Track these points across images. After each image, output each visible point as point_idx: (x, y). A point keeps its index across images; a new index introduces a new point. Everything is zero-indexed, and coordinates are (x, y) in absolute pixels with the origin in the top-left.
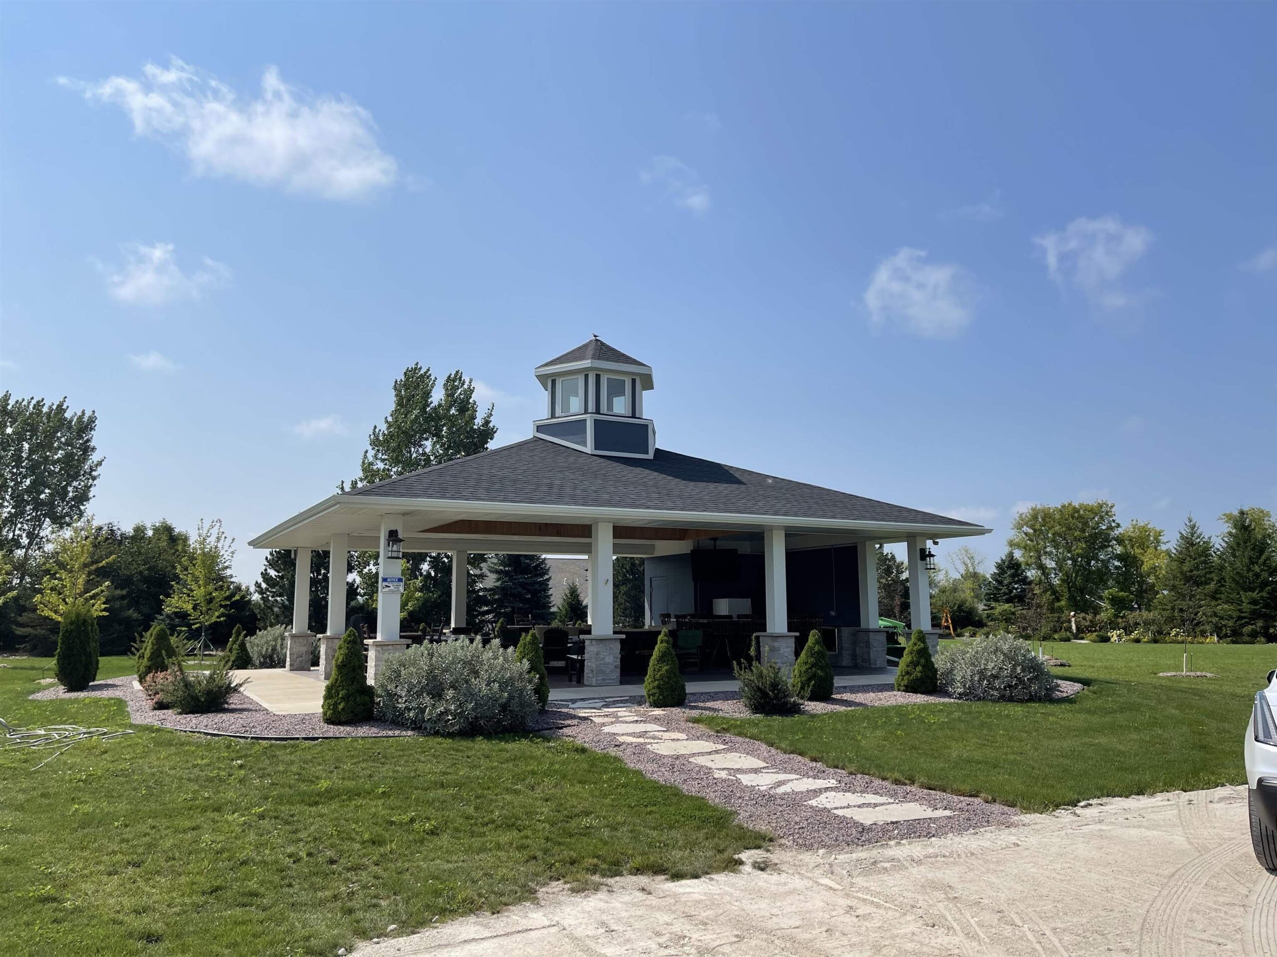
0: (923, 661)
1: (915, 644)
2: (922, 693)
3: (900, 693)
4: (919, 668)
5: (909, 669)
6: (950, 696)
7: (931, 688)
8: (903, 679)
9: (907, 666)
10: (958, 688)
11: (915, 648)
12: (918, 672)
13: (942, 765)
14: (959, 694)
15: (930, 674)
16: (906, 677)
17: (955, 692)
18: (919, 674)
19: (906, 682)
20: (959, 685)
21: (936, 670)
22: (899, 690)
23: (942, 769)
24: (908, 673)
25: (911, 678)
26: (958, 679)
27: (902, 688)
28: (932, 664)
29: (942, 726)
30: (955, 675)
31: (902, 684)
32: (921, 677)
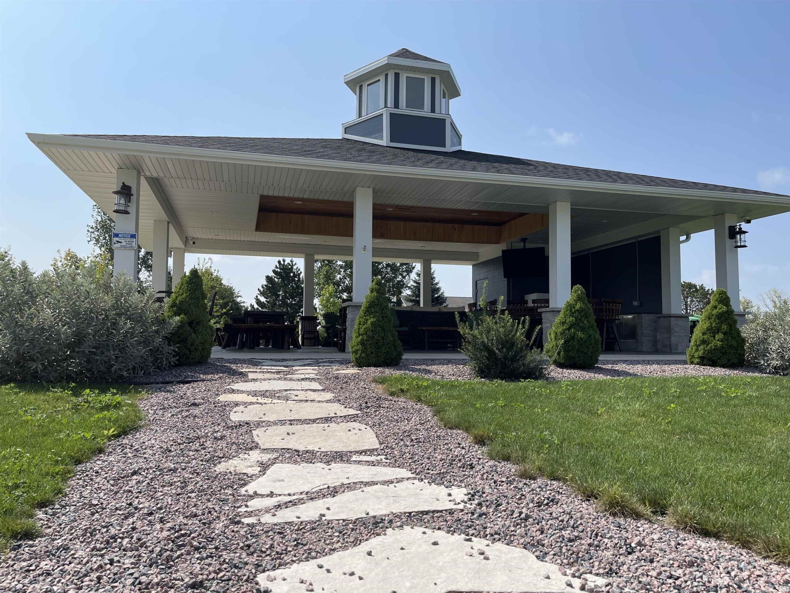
0: (724, 327)
1: (715, 307)
2: (723, 366)
3: (692, 366)
4: (719, 336)
5: (705, 337)
6: (762, 371)
7: (735, 361)
8: (697, 350)
9: (704, 334)
10: (773, 359)
11: (715, 312)
12: (717, 341)
13: (743, 468)
14: (775, 368)
15: (734, 343)
16: (702, 347)
17: (769, 365)
18: (719, 343)
19: (701, 353)
20: (775, 355)
21: (743, 341)
22: (692, 363)
23: (743, 478)
24: (704, 342)
25: (708, 348)
26: (774, 348)
27: (696, 360)
28: (738, 332)
29: (748, 402)
30: (769, 344)
31: (696, 355)
32: (722, 347)
